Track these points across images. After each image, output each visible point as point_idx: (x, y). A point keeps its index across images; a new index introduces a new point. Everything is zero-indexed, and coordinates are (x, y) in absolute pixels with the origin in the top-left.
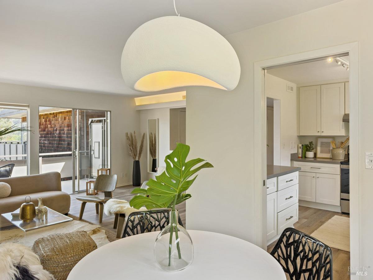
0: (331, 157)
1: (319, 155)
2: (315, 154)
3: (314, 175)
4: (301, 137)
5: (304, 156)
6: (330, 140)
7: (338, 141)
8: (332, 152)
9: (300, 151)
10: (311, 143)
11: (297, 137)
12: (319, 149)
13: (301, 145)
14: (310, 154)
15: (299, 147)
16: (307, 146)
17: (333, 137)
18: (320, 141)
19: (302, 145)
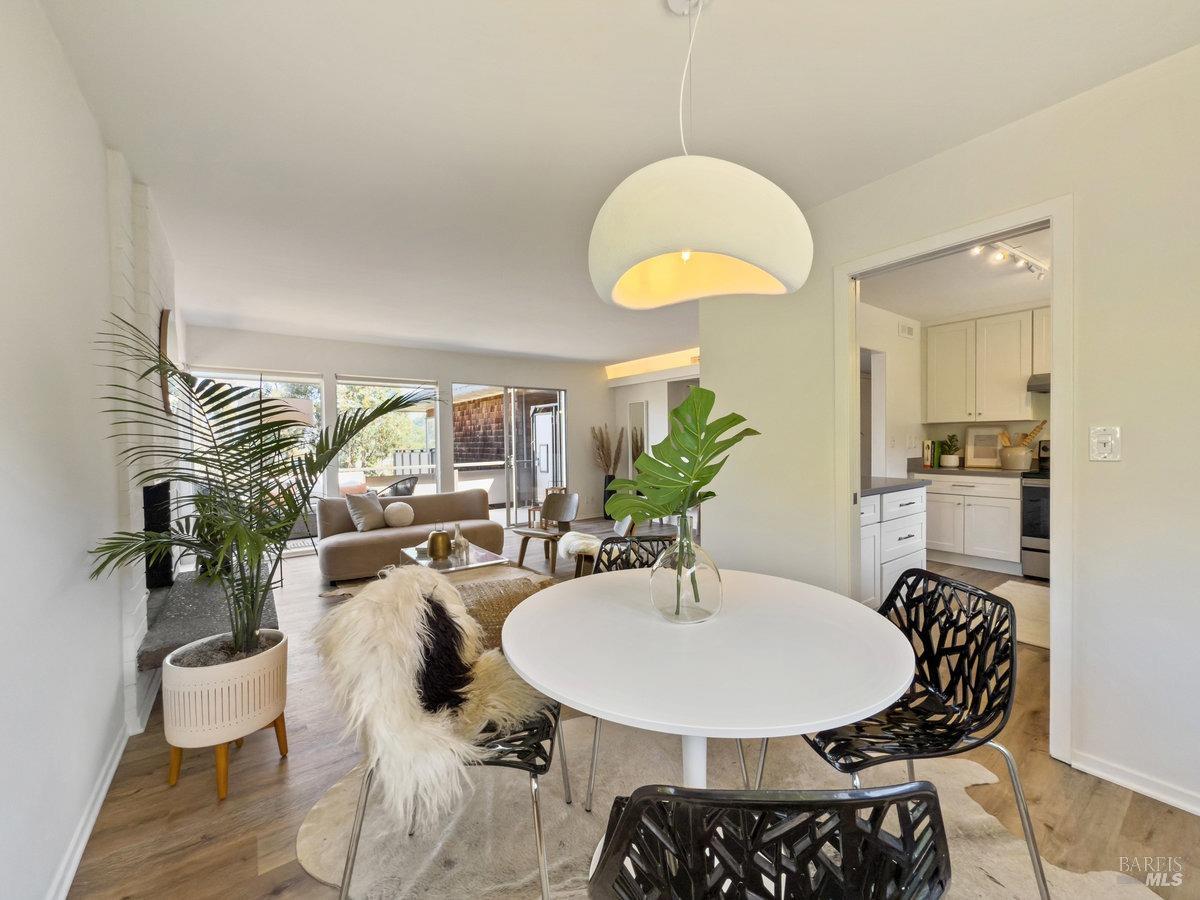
0: (1000, 465)
1: (971, 461)
2: (962, 461)
3: (960, 499)
4: (930, 427)
5: (936, 461)
6: (996, 431)
7: (1016, 431)
8: (1001, 456)
9: (928, 453)
10: (952, 438)
11: (920, 426)
12: (970, 450)
13: (929, 443)
14: (952, 460)
15: (925, 445)
16: (942, 444)
17: (1004, 425)
18: (972, 433)
19: (933, 443)
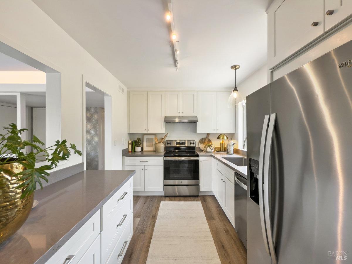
0: (155, 150)
1: (145, 149)
2: (142, 148)
3: (143, 167)
4: (131, 135)
5: (133, 151)
6: (153, 137)
7: (159, 137)
8: (155, 146)
9: (130, 146)
10: (139, 139)
11: (127, 134)
12: (145, 144)
13: (131, 141)
14: (138, 149)
15: (129, 143)
16: (135, 142)
17: (155, 134)
18: (146, 137)
